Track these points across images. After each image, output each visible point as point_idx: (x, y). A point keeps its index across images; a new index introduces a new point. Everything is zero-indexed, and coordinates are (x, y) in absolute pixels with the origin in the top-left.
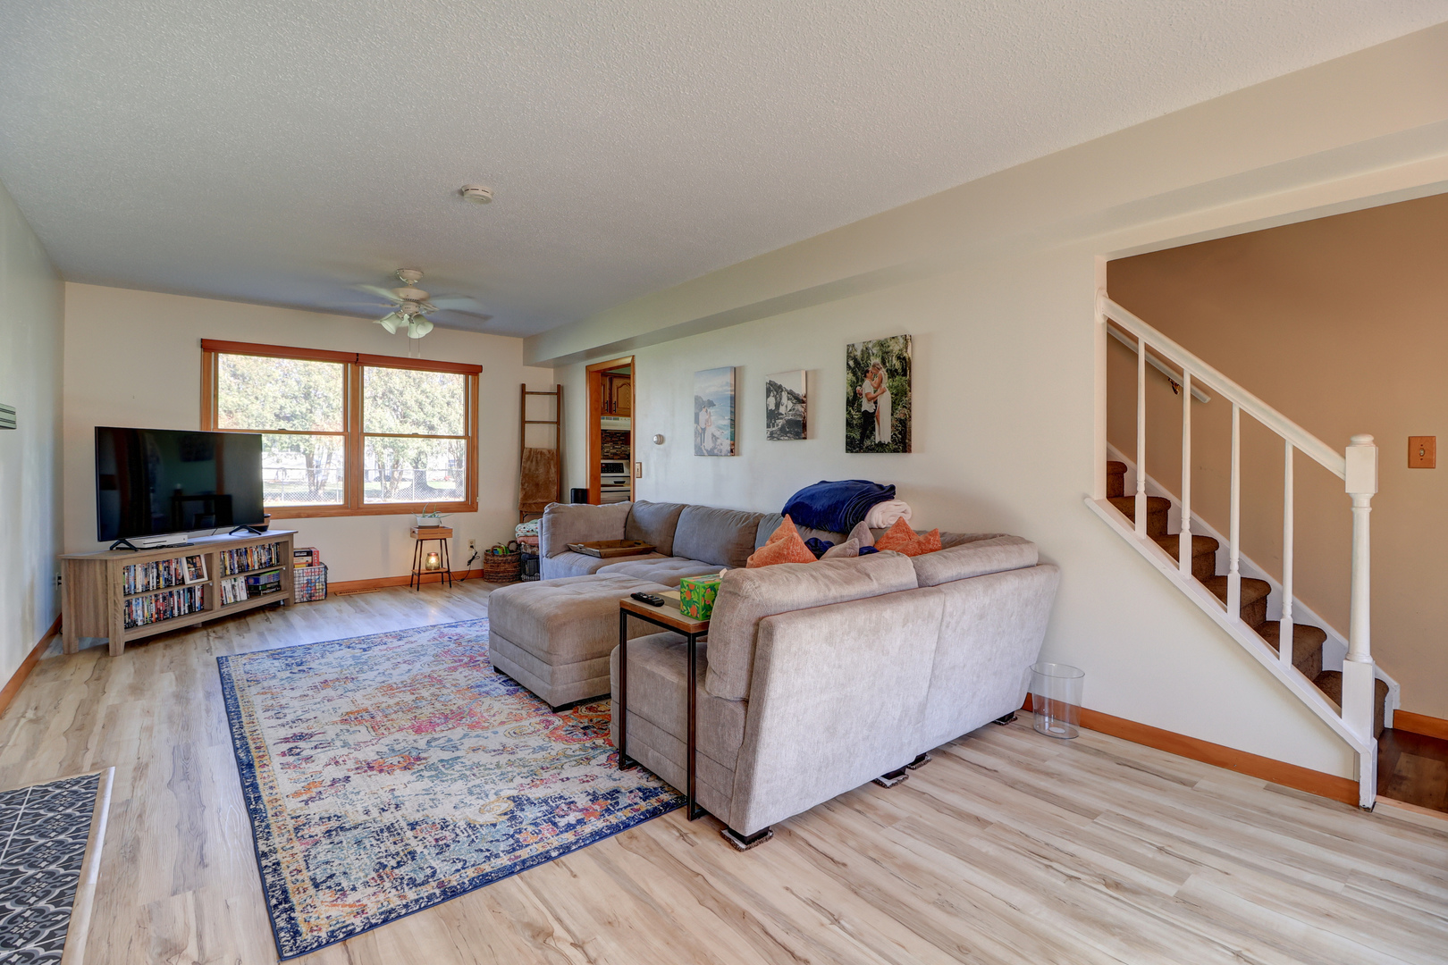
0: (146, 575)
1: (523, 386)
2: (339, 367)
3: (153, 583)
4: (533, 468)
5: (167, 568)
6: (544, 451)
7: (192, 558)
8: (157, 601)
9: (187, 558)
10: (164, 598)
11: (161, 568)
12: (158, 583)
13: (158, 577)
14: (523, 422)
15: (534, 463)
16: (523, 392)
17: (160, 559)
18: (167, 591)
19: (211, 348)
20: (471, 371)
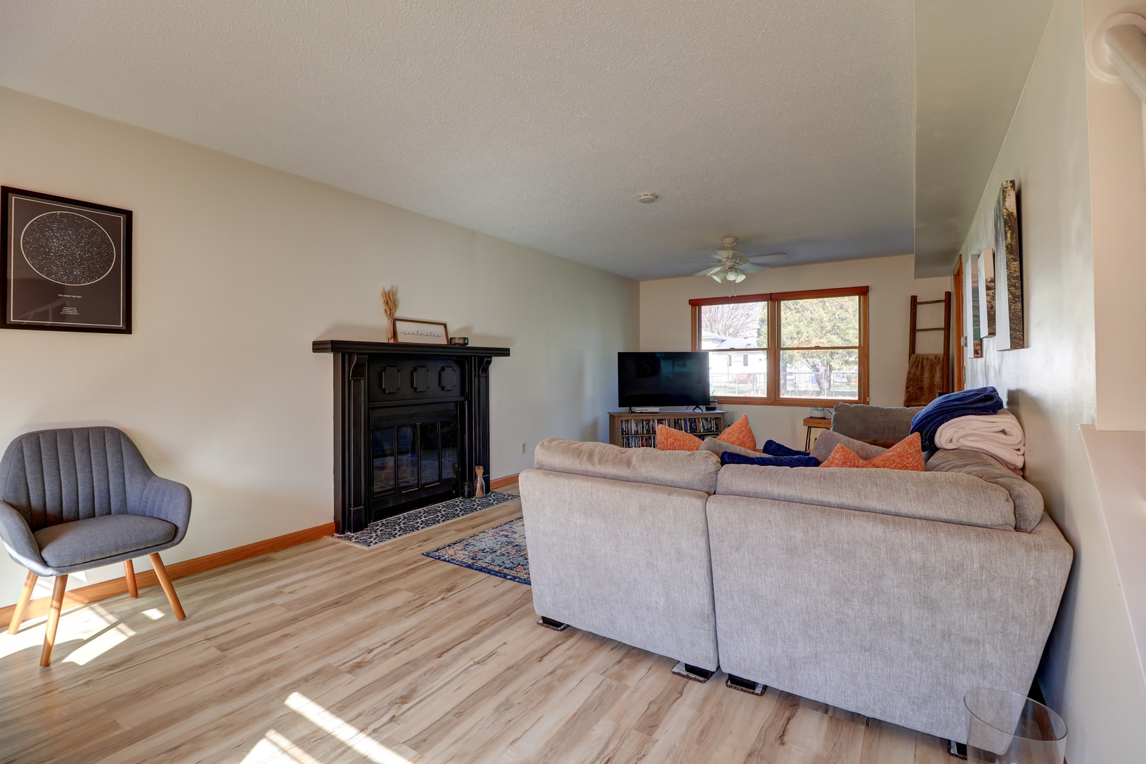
0: (637, 426)
1: (914, 299)
2: (764, 303)
3: (640, 431)
4: (918, 373)
5: (648, 424)
6: (931, 357)
7: (661, 420)
8: (642, 440)
9: (658, 420)
10: (646, 440)
11: (645, 423)
12: (643, 431)
13: (643, 428)
14: (914, 330)
15: (919, 368)
16: (914, 301)
17: (645, 418)
18: (647, 435)
19: (696, 304)
20: (862, 292)
